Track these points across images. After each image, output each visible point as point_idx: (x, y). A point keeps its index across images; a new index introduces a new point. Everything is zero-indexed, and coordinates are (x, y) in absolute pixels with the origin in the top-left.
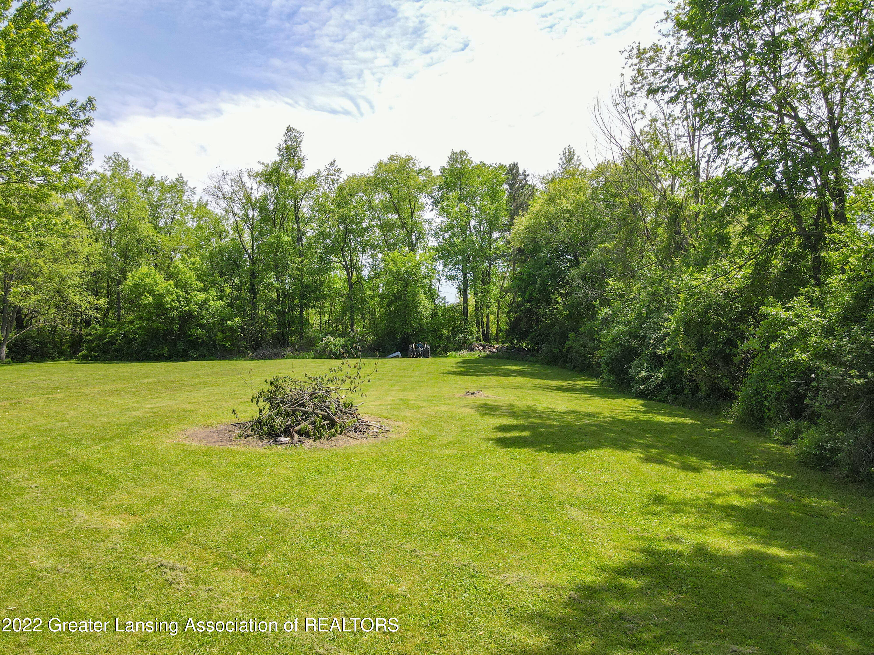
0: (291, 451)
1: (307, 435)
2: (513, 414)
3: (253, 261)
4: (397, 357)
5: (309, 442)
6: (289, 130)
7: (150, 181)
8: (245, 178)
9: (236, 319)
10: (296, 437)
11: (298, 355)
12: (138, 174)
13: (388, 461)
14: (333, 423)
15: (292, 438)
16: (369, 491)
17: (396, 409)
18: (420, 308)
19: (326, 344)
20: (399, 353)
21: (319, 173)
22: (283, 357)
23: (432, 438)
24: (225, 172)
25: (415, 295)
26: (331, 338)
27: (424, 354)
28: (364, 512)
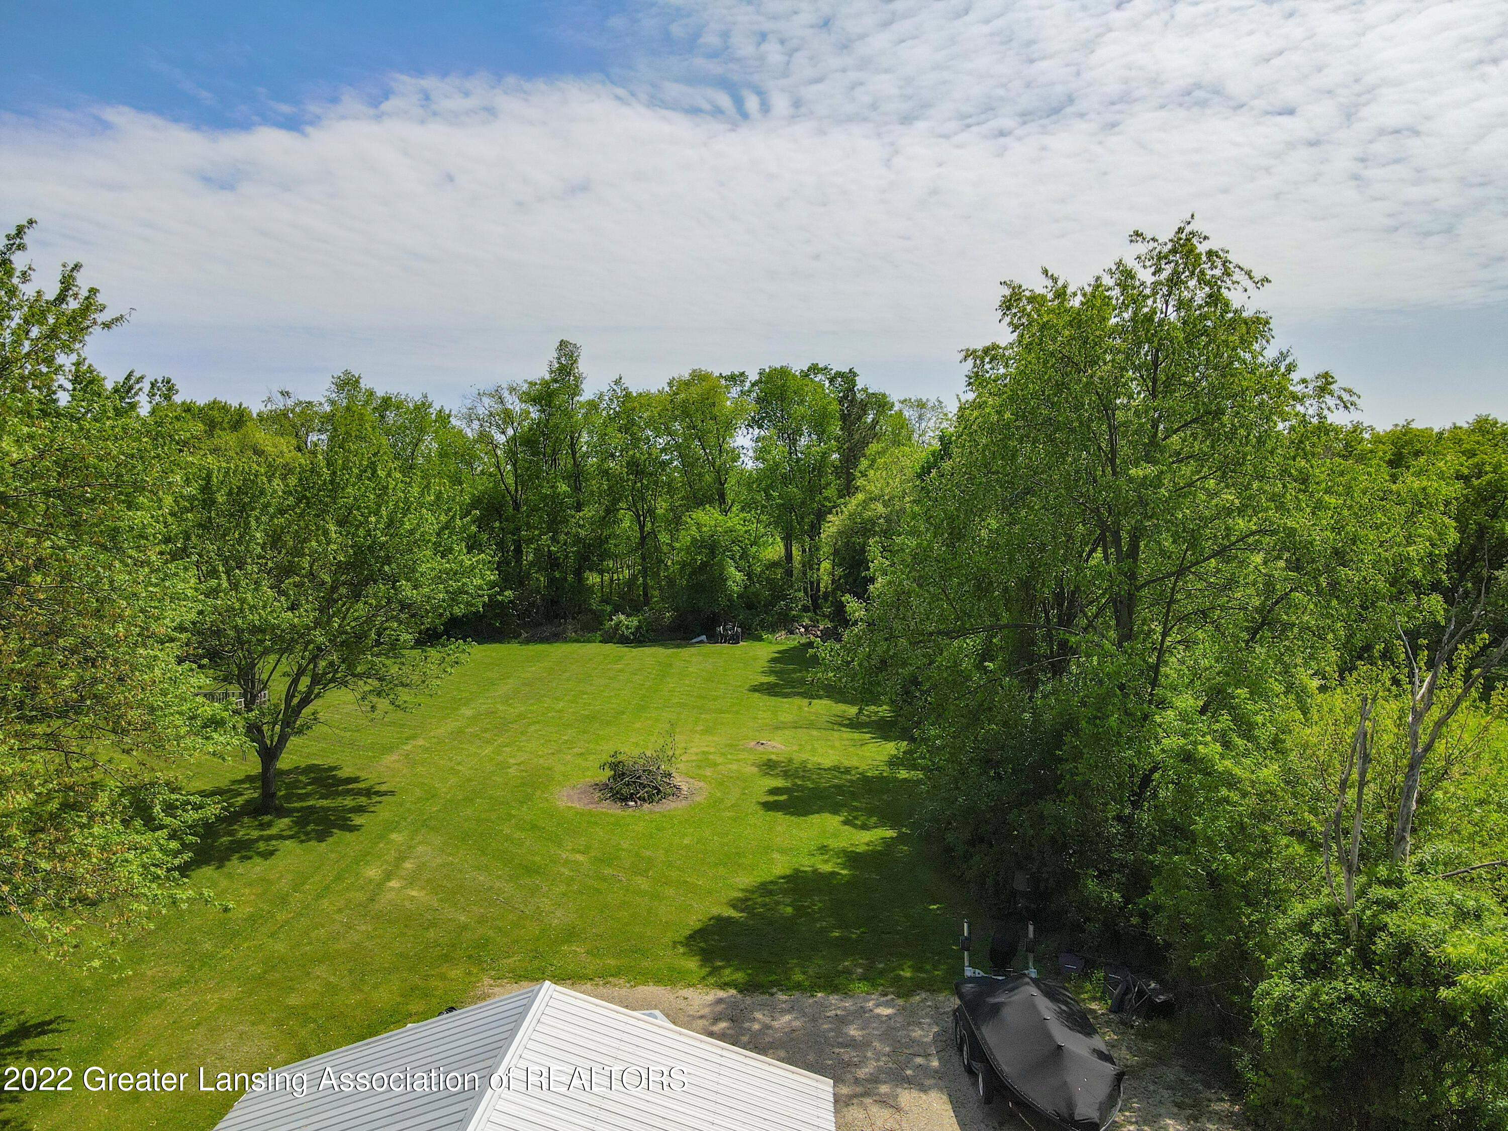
0: (637, 813)
1: (644, 800)
2: (786, 774)
3: (516, 503)
4: (701, 642)
5: (646, 805)
6: (563, 344)
7: (386, 402)
8: (506, 394)
9: (506, 593)
10: (639, 803)
11: (582, 636)
12: (371, 393)
13: (694, 822)
14: (659, 791)
15: (636, 803)
16: (685, 842)
17: (699, 767)
18: (730, 583)
19: (617, 625)
20: (704, 637)
21: (601, 395)
22: (566, 640)
23: (721, 801)
24: (481, 392)
25: (722, 568)
26: (622, 617)
27: (735, 640)
28: (684, 854)
